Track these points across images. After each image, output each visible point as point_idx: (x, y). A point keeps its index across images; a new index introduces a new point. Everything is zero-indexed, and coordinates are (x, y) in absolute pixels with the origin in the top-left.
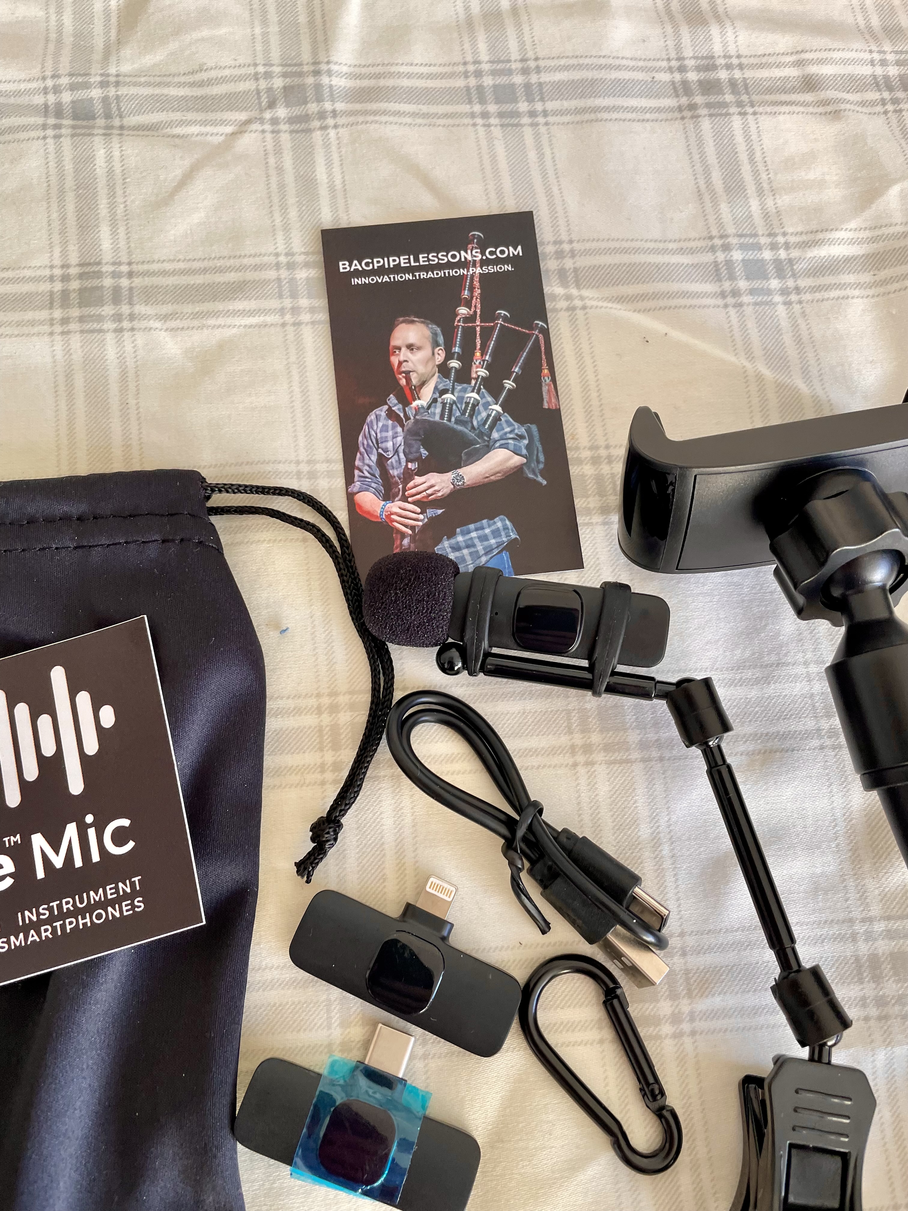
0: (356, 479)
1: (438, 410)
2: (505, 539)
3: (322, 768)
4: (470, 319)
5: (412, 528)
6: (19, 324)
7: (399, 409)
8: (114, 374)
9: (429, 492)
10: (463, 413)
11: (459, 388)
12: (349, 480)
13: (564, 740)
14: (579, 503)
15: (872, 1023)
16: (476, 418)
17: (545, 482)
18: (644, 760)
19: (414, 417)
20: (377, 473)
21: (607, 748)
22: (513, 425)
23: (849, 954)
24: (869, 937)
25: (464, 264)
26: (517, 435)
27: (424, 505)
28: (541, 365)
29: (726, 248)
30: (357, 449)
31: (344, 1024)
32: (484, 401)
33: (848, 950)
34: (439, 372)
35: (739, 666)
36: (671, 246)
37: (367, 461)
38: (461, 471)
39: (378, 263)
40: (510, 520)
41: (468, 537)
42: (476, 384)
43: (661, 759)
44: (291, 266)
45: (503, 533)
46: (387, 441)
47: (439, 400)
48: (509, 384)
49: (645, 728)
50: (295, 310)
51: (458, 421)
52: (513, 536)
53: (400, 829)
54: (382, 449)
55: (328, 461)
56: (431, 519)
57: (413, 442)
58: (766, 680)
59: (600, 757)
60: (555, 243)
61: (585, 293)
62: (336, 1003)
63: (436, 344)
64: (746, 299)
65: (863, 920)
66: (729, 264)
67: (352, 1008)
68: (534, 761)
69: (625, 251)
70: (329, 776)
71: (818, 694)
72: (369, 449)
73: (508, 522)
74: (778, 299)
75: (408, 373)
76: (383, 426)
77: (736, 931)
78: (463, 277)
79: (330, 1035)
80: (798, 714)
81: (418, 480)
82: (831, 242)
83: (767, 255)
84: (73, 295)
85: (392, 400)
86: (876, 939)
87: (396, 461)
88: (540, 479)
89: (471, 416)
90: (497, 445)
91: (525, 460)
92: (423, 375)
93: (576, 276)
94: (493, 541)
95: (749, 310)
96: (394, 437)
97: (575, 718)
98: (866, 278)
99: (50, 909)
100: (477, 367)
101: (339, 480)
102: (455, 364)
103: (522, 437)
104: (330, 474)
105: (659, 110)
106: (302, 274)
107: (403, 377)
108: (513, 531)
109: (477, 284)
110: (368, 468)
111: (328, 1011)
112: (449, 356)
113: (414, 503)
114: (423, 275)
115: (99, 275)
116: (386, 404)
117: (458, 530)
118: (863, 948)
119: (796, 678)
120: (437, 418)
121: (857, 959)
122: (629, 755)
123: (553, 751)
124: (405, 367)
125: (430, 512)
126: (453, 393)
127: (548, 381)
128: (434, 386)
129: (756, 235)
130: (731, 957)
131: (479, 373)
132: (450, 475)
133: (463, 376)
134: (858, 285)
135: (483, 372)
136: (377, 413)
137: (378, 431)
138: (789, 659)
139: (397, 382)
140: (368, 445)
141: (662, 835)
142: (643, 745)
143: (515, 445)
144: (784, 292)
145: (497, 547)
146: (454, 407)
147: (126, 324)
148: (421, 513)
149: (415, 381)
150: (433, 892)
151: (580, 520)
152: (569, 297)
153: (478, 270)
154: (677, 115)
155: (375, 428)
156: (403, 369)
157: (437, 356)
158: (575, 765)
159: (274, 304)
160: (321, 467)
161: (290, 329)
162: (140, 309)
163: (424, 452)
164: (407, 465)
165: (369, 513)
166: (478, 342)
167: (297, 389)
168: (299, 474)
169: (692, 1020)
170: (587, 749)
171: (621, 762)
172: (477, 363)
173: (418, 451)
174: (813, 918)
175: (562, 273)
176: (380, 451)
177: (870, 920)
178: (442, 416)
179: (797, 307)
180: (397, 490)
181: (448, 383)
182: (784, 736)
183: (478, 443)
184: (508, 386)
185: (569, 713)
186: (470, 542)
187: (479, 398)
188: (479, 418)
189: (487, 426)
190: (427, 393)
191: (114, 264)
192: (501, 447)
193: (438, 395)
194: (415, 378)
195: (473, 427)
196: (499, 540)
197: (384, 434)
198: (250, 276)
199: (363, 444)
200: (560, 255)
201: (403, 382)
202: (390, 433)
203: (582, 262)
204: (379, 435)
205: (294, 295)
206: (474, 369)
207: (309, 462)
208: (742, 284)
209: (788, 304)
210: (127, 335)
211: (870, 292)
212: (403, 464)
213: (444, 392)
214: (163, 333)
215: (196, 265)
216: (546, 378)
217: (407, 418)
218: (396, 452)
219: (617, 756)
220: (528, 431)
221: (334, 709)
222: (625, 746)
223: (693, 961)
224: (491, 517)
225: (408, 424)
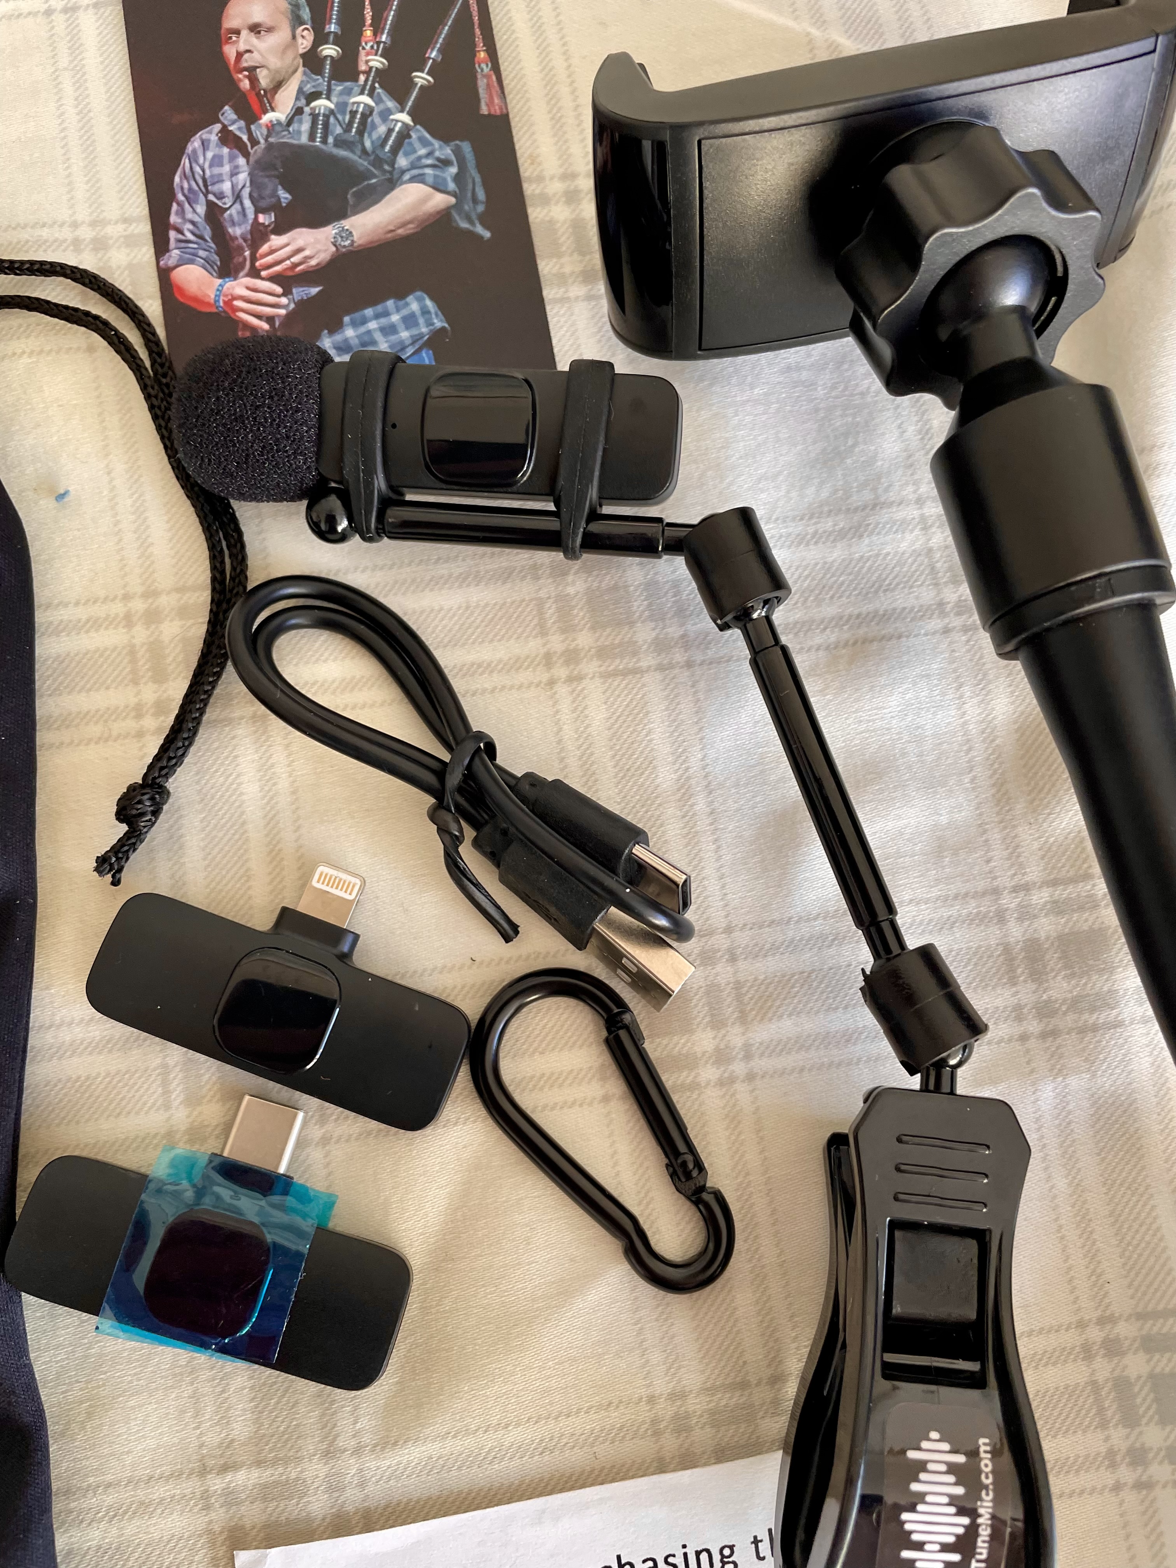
0: (172, 244)
1: (305, 127)
2: (424, 330)
3: (140, 710)
5: (270, 319)
7: (240, 129)
9: (295, 259)
10: (347, 129)
11: (340, 88)
12: (161, 246)
13: (534, 646)
14: (546, 267)
15: (1032, 1043)
16: (370, 135)
17: (487, 234)
18: (661, 668)
19: (266, 140)
20: (207, 234)
21: (602, 653)
22: (431, 144)
23: (993, 942)
24: (1025, 914)
26: (438, 159)
27: (286, 281)
28: (474, 45)
30: (172, 197)
31: (192, 1100)
32: (382, 107)
33: (992, 935)
34: (304, 66)
35: (813, 514)
37: (190, 215)
38: (346, 224)
40: (432, 298)
41: (362, 329)
42: (366, 81)
43: (689, 664)
45: (421, 321)
46: (222, 181)
47: (307, 110)
48: (422, 78)
49: (663, 620)
51: (340, 143)
52: (439, 323)
53: (272, 798)
54: (214, 195)
55: (126, 220)
56: (302, 305)
57: (266, 180)
58: (857, 531)
59: (591, 667)
62: (178, 1069)
63: (297, 21)
65: (1016, 889)
67: (202, 1075)
68: (484, 682)
70: (147, 721)
71: (939, 549)
72: (191, 196)
73: (429, 303)
75: (252, 70)
76: (214, 157)
77: (815, 919)
79: (169, 1119)
80: (907, 582)
81: (276, 241)
85: (228, 114)
86: (1035, 916)
87: (238, 213)
88: (480, 230)
89: (361, 132)
90: (407, 177)
91: (453, 200)
92: (277, 71)
96: (234, 174)
97: (550, 610)
100: (368, 54)
101: (144, 249)
102: (330, 50)
103: (446, 163)
104: (129, 241)
107: (246, 76)
108: (437, 315)
110: (191, 227)
111: (165, 1083)
112: (321, 38)
113: (272, 279)
116: (219, 121)
117: (347, 319)
118: (1016, 932)
119: (903, 526)
120: (304, 139)
121: (1007, 949)
122: (639, 660)
123: (516, 664)
124: (248, 61)
125: (299, 293)
126: (328, 98)
127: (486, 70)
128: (297, 88)
130: (807, 959)
131: (371, 64)
132: (330, 231)
133: (345, 69)
135: (378, 62)
136: (204, 137)
137: (206, 166)
138: (892, 496)
139: (234, 84)
140: (190, 189)
141: (693, 782)
142: (661, 645)
143: (436, 176)
145: (413, 343)
146: (332, 120)
148: (284, 294)
149: (264, 79)
150: (324, 888)
151: (549, 293)
155: (201, 160)
156: (245, 65)
157: (300, 40)
158: (551, 683)
160: (114, 231)
163: (284, 196)
164: (256, 218)
165: (196, 299)
166: (368, 13)
167: (71, 110)
168: (77, 244)
169: (748, 1056)
170: (572, 657)
171: (625, 673)
172: (368, 47)
173: (274, 194)
174: (935, 892)
176: (211, 197)
177: (1026, 888)
178: (312, 137)
180: (241, 259)
181: (321, 83)
182: (885, 617)
183: (375, 176)
184: (420, 82)
186: (366, 338)
187: (372, 104)
188: (375, 136)
189: (387, 148)
190: (286, 100)
192: (413, 180)
193: (303, 102)
194: (265, 77)
195: (364, 151)
196: (415, 332)
197: (216, 170)
199: (182, 188)
201: (246, 84)
202: (227, 168)
204: (208, 173)
206: (363, 57)
207: (93, 224)
212: (251, 215)
213: (315, 96)
216: (483, 66)
217: (254, 142)
218: (238, 198)
219: (619, 664)
220: (457, 152)
221: (152, 617)
222: (631, 649)
223: (748, 969)
224: (401, 295)
225: (256, 152)
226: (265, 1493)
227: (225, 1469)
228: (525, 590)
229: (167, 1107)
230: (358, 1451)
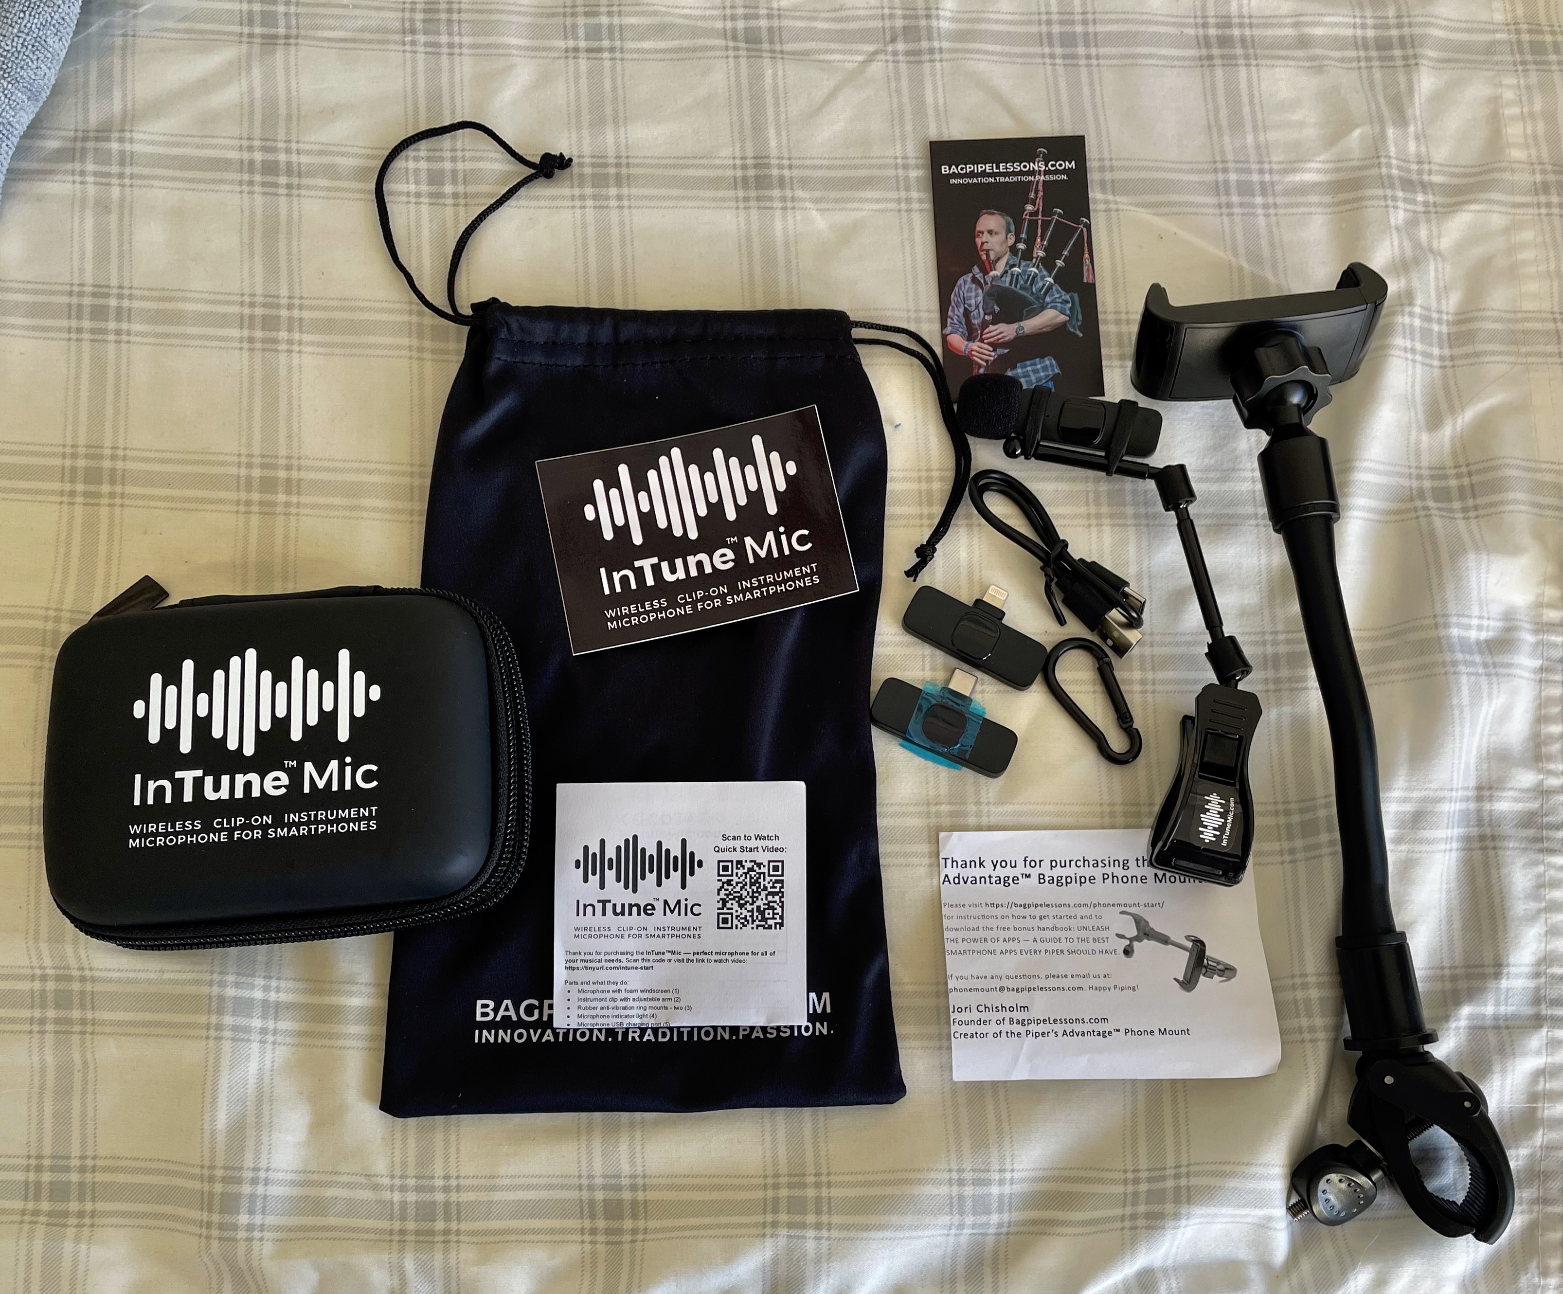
0: (948, 324)
1: (1008, 279)
2: (1051, 373)
3: (921, 517)
4: (1035, 214)
5: (987, 361)
6: (714, 199)
7: (980, 277)
8: (780, 239)
9: (999, 336)
10: (1026, 282)
11: (1024, 264)
12: (944, 325)
13: (1083, 510)
14: (1104, 351)
16: (1035, 286)
18: (1135, 525)
19: (991, 283)
20: (963, 322)
21: (1112, 516)
22: (1061, 293)
24: (1274, 643)
25: (1032, 173)
26: (1063, 300)
27: (995, 346)
28: (1084, 251)
29: (1225, 170)
31: (933, 669)
32: (1041, 274)
34: (1010, 252)
35: (1206, 470)
36: (1185, 166)
37: (956, 313)
38: (1022, 324)
39: (969, 168)
40: (1055, 360)
41: (1025, 369)
43: (1148, 525)
44: (906, 167)
45: (1050, 369)
46: (971, 299)
47: (1009, 272)
48: (1060, 263)
49: (1138, 505)
50: (908, 200)
51: (1021, 288)
52: (1057, 371)
54: (968, 305)
55: (929, 311)
56: (1000, 356)
58: (1224, 480)
59: (1107, 521)
60: (1099, 160)
61: (1119, 199)
63: (1008, 231)
64: (1236, 210)
65: (1272, 633)
66: (1226, 182)
69: (1150, 169)
70: (926, 522)
72: (958, 304)
73: (1053, 362)
74: (1260, 211)
75: (988, 251)
76: (969, 288)
78: (1030, 182)
81: (991, 327)
82: (1304, 171)
83: (1256, 177)
84: (751, 180)
85: (976, 269)
86: (1278, 645)
87: (977, 314)
89: (1031, 284)
90: (1049, 306)
91: (1068, 319)
92: (998, 253)
93: (1113, 187)
94: (1042, 374)
95: (1237, 219)
96: (977, 296)
97: (1091, 496)
98: (1328, 199)
99: (759, 581)
100: (1037, 250)
102: (1021, 246)
104: (930, 320)
105: (1184, 58)
106: (914, 174)
107: (984, 253)
108: (1056, 367)
109: (1040, 187)
110: (957, 318)
111: (923, 661)
112: (1018, 240)
113: (989, 344)
114: (1002, 179)
115: (768, 166)
116: (972, 272)
117: (1019, 364)
118: (1270, 649)
119: (1244, 480)
121: (1265, 656)
122: (1126, 522)
123: (1075, 517)
124: (985, 247)
125: (1000, 351)
126: (1019, 267)
127: (1088, 261)
128: (1006, 261)
129: (1248, 162)
130: (1183, 650)
131: (1039, 254)
132: (1015, 326)
133: (1027, 255)
134: (1320, 205)
135: (1041, 254)
136: (965, 279)
137: (965, 292)
138: (1241, 466)
139: (980, 257)
140: (958, 301)
142: (1136, 516)
143: (1061, 307)
144: (1266, 206)
145: (1045, 378)
146: (1020, 277)
147: (789, 204)
148: (993, 351)
149: (992, 256)
150: (993, 593)
151: (1104, 363)
152: (1106, 202)
153: (1042, 178)
154: (1199, 63)
155: (963, 289)
157: (1009, 240)
158: (1089, 526)
159: (894, 195)
160: (924, 315)
161: (904, 214)
162: (799, 193)
163: (997, 309)
164: (984, 317)
165: (956, 349)
166: (1039, 231)
167: (908, 259)
168: (909, 319)
169: (1154, 684)
170: (1099, 516)
171: (1120, 525)
172: (1038, 247)
175: (1103, 183)
176: (966, 306)
177: (1276, 633)
178: (1011, 284)
179: (1273, 219)
180: (976, 334)
181: (1016, 260)
182: (1232, 516)
183: (1036, 304)
184: (1059, 265)
185: (1088, 493)
186: (1026, 374)
187: (1037, 272)
188: (1037, 287)
190: (1001, 266)
191: (778, 158)
192: (1051, 308)
193: (1008, 268)
195: (1032, 293)
196: (1047, 374)
197: (969, 294)
198: (876, 172)
199: (954, 301)
200: (1102, 169)
201: (984, 257)
202: (973, 294)
203: (1119, 175)
204: (965, 295)
205: (907, 189)
206: (1035, 250)
207: (916, 312)
208: (1235, 199)
209: (1267, 215)
210: (790, 212)
211: (1329, 210)
212: (982, 316)
213: (1013, 266)
214: (814, 212)
215: (837, 162)
216: (1087, 259)
217: (986, 283)
218: (977, 307)
220: (1072, 297)
221: (929, 479)
222: (1123, 516)
223: (1158, 651)
224: (1042, 357)
225: (987, 288)
226: (952, 814)
227: (937, 804)
228: (1080, 487)
229: (923, 670)
230: (988, 804)
